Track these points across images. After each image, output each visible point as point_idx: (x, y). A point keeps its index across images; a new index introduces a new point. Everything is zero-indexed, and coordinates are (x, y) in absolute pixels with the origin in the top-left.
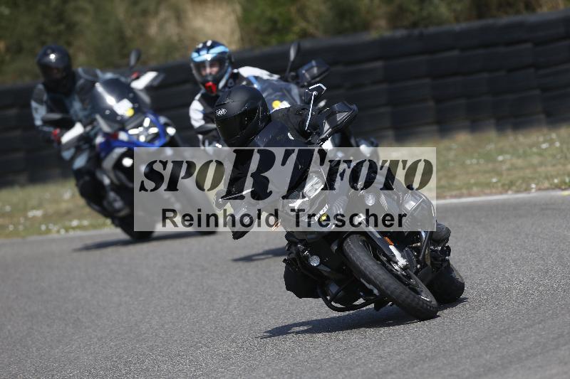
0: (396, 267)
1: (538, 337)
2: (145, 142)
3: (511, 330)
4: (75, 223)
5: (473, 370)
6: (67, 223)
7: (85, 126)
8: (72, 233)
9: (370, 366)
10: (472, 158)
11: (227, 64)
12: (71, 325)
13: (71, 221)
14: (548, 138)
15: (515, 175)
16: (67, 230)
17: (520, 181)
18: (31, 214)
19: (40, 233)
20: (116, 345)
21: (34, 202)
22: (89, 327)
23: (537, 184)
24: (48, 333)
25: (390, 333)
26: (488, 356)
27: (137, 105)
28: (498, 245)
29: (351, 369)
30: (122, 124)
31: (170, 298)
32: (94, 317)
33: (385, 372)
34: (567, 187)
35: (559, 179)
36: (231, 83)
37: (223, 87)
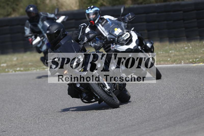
0: (106, 89)
1: (186, 115)
3: (176, 112)
4: (18, 69)
5: (164, 126)
6: (15, 69)
7: (41, 38)
8: (17, 72)
9: (127, 123)
10: (161, 51)
12: (18, 105)
13: (17, 68)
14: (187, 45)
15: (176, 58)
16: (15, 71)
17: (178, 60)
18: (2, 65)
19: (5, 72)
20: (34, 112)
21: (3, 61)
22: (25, 106)
23: (184, 61)
24: (10, 107)
26: (169, 121)
28: (171, 82)
29: (120, 124)
31: (53, 97)
32: (26, 102)
33: (132, 125)
34: (194, 63)
35: (192, 60)
36: (100, 21)
37: (97, 23)
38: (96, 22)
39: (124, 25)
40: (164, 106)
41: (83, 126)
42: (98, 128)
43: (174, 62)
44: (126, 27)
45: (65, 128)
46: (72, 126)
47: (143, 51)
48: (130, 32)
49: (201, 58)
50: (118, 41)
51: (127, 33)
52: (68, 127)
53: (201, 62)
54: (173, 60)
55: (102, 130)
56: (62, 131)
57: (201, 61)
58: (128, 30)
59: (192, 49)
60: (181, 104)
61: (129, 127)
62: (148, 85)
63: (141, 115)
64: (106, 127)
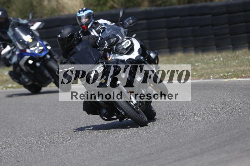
0: (132, 104)
2: (38, 53)
3: (204, 138)
4: (10, 85)
6: (6, 85)
7: (11, 47)
9: (143, 151)
10: (184, 64)
11: (91, 18)
12: (10, 129)
13: (8, 84)
14: (217, 56)
16: (6, 88)
17: (206, 74)
22: (18, 130)
23: (213, 76)
25: (151, 137)
27: (33, 37)
29: (135, 152)
30: (28, 45)
31: (53, 119)
32: (20, 126)
33: (150, 154)
34: (226, 78)
35: (223, 74)
36: (94, 26)
37: (90, 28)
38: (89, 26)
39: (124, 30)
41: (90, 155)
43: (201, 77)
44: (126, 33)
45: (68, 158)
46: (76, 155)
47: (146, 62)
48: (131, 40)
49: (234, 71)
50: (117, 50)
51: (128, 40)
53: (234, 77)
54: (200, 75)
55: (113, 159)
58: (129, 37)
59: (223, 61)
61: (146, 156)
62: (170, 104)
64: (118, 157)
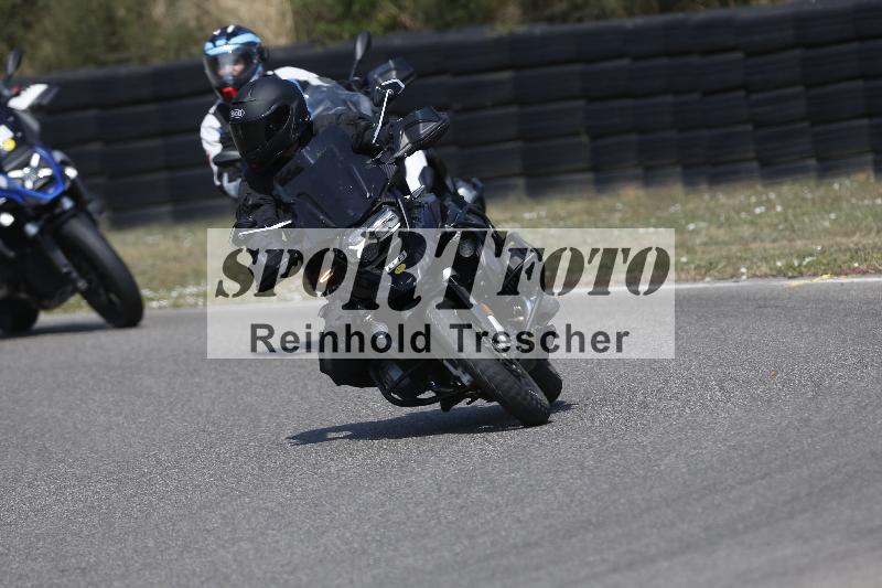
1: (760, 500)
2: (34, 189)
5: (663, 545)
10: (648, 225)
11: (255, 61)
14: (764, 198)
15: (715, 252)
17: (724, 263)
23: (748, 268)
26: (685, 525)
27: (20, 134)
34: (796, 274)
35: (784, 261)
40: (666, 462)
42: (378, 554)
43: (707, 273)
49: (823, 252)
52: (252, 552)
53: (825, 272)
54: (704, 263)
56: (225, 570)
57: (823, 268)
59: (784, 214)
60: (740, 452)
63: (567, 500)
